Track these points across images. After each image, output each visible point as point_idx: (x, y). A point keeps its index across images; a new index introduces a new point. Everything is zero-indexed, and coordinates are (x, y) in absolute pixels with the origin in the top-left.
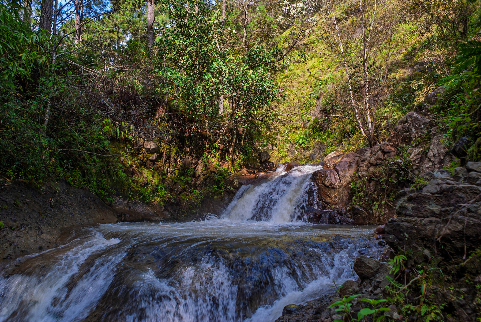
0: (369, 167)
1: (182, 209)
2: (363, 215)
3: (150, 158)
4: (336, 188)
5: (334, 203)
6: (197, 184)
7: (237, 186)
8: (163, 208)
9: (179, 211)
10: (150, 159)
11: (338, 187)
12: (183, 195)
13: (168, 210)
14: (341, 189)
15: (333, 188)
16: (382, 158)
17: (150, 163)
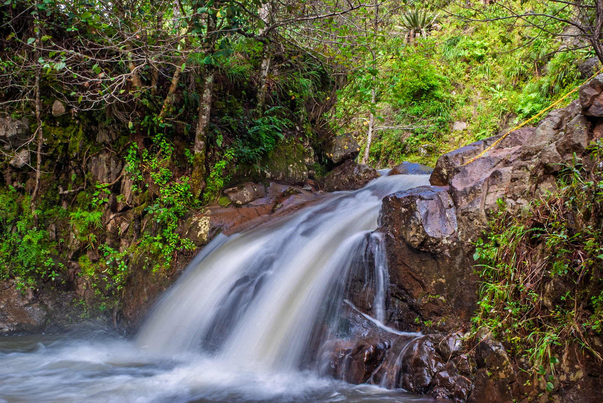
0: (540, 181)
1: (78, 299)
2: (502, 375)
3: (12, 162)
4: (443, 257)
5: (435, 308)
6: (121, 231)
7: (205, 238)
8: (30, 296)
9: (72, 303)
10: (11, 165)
11: (447, 252)
12: (84, 261)
13: (42, 303)
14: (458, 260)
15: (434, 256)
16: (585, 146)
17: (14, 174)
